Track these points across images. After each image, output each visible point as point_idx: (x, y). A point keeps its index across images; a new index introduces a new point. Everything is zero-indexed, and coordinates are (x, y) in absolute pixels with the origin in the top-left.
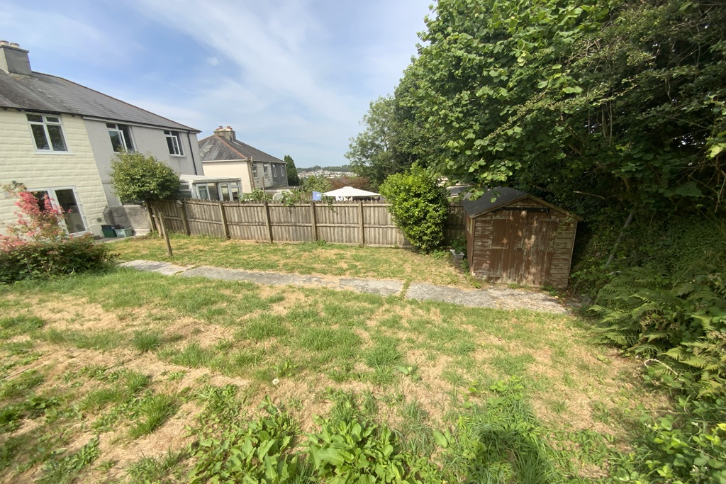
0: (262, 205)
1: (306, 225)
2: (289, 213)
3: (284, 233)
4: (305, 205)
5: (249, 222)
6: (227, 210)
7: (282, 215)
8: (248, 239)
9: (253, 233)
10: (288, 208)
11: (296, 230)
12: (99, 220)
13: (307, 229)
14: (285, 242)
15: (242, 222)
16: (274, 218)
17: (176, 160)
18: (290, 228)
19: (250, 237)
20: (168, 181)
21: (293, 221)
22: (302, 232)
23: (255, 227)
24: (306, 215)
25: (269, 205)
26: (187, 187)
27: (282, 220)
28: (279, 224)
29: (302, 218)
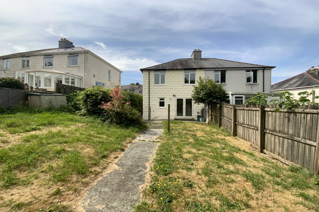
1: (308, 142)
2: (287, 119)
3: (277, 145)
4: (312, 111)
5: (248, 125)
6: (238, 112)
7: (278, 122)
8: (247, 141)
9: (250, 135)
10: (287, 115)
11: (293, 145)
12: (198, 113)
14: (276, 156)
15: (244, 124)
16: (269, 124)
17: (250, 86)
18: (286, 141)
19: (248, 139)
21: (291, 132)
22: (300, 151)
23: (252, 130)
24: (311, 128)
25: (266, 109)
26: (228, 97)
27: (277, 129)
29: (305, 131)
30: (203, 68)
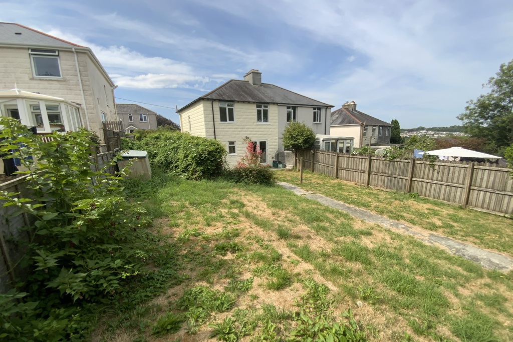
0: (367, 157)
1: (402, 177)
2: (388, 165)
3: (380, 181)
4: (405, 161)
5: (353, 169)
6: (340, 159)
7: (381, 167)
8: (350, 181)
9: (354, 177)
10: (388, 162)
11: (391, 180)
12: (273, 158)
13: (402, 181)
14: (379, 188)
15: (348, 168)
16: (374, 168)
17: (316, 125)
18: (386, 178)
19: (352, 180)
20: (309, 138)
21: (390, 172)
22: (396, 183)
23: (357, 173)
24: (403, 170)
25: (372, 158)
26: (319, 142)
27: (381, 171)
28: (377, 174)
29: (400, 171)
30: (277, 104)
